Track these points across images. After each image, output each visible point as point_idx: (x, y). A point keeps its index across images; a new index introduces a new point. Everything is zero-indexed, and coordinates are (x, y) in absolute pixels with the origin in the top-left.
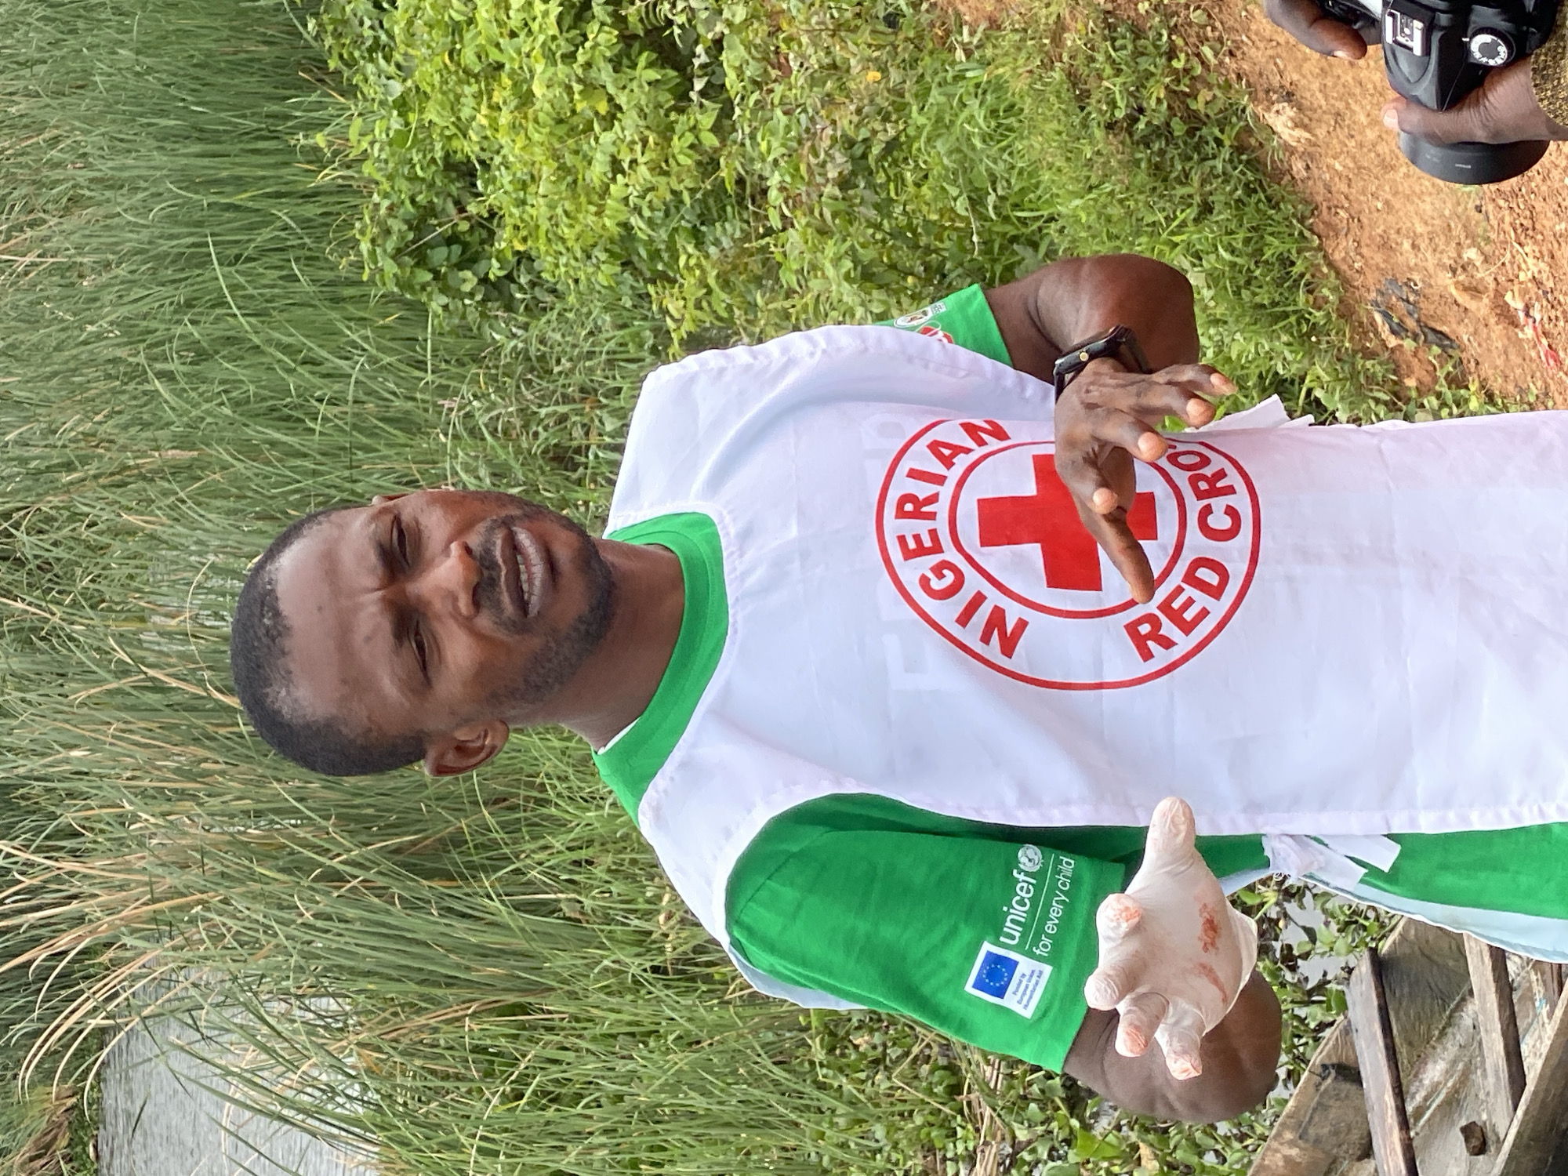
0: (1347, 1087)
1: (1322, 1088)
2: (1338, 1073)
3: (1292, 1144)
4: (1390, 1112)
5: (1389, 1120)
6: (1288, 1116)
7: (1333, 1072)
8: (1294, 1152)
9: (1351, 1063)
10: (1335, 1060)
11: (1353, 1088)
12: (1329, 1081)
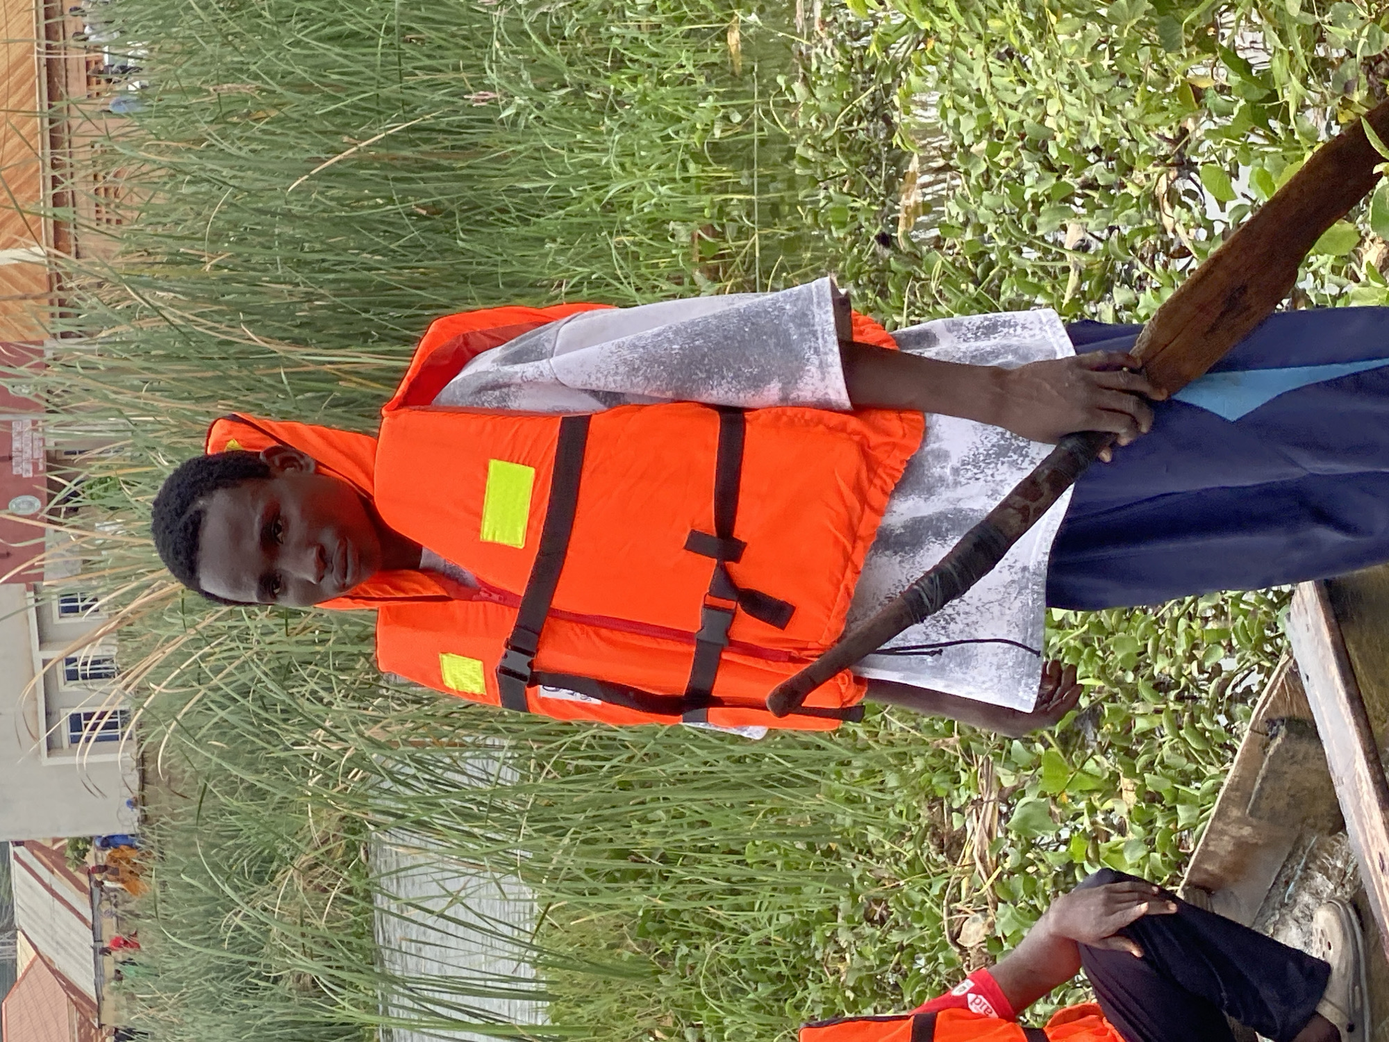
0: (1303, 747)
1: (1271, 751)
2: (1289, 730)
3: (1241, 821)
4: (1365, 788)
5: (1366, 797)
6: (1231, 788)
7: (1283, 728)
8: (1246, 831)
9: (1305, 716)
10: (1283, 713)
11: (1312, 750)
12: (1279, 740)
